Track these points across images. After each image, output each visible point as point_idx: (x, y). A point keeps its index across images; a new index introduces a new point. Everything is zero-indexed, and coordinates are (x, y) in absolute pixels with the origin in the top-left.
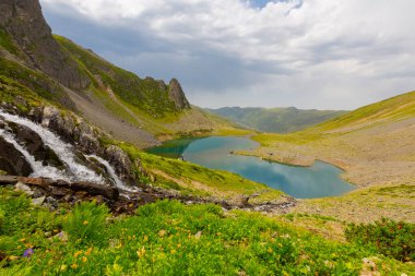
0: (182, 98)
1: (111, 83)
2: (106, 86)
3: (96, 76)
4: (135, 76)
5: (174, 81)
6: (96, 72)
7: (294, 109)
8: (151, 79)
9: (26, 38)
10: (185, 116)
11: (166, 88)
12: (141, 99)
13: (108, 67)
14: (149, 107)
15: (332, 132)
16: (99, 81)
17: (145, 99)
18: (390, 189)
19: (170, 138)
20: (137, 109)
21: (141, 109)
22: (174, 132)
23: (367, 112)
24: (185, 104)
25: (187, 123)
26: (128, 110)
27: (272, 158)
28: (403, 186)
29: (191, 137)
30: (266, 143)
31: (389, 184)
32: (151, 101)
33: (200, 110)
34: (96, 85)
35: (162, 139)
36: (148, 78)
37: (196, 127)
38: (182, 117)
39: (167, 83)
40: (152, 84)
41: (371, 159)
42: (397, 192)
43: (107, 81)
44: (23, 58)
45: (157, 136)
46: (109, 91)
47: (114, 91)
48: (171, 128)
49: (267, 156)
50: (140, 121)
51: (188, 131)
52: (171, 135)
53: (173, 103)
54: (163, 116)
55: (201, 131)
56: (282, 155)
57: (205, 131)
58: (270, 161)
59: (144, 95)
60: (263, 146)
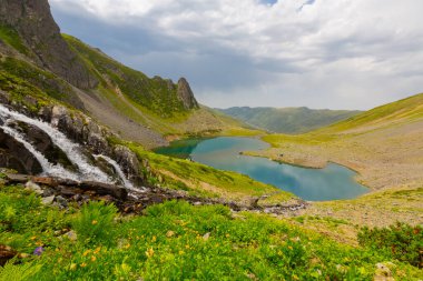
0: (191, 97)
1: (119, 81)
2: (114, 85)
3: (104, 76)
4: (143, 76)
5: (183, 80)
6: (104, 71)
7: (305, 108)
8: (159, 78)
9: (35, 38)
10: (193, 115)
11: (174, 87)
12: (149, 98)
13: (116, 66)
14: (156, 107)
15: (345, 132)
16: (107, 80)
17: (154, 99)
18: (406, 193)
19: (178, 138)
20: (145, 109)
21: (149, 109)
22: (182, 132)
23: (383, 112)
24: (193, 104)
25: (195, 123)
26: (136, 110)
27: (283, 159)
28: (419, 189)
29: (200, 137)
30: (276, 143)
31: (405, 187)
32: (159, 101)
33: (209, 110)
34: (105, 84)
35: (171, 139)
36: (156, 77)
37: (206, 128)
38: (190, 117)
39: (175, 82)
40: (161, 83)
41: (386, 160)
42: (413, 195)
43: (115, 81)
44: (32, 57)
45: (165, 136)
46: (118, 90)
47: (122, 90)
48: (179, 128)
49: (277, 157)
50: (148, 121)
51: (197, 131)
52: (179, 135)
53: (182, 103)
54: (171, 116)
55: (209, 131)
56: (293, 156)
57: (214, 132)
58: (280, 162)
59: (152, 95)
60: (273, 146)
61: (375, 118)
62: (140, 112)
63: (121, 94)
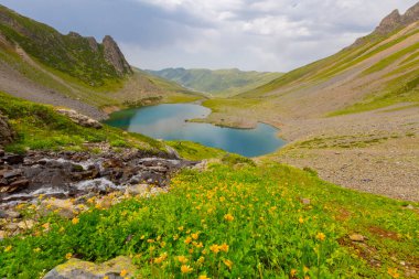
0: (122, 61)
1: (19, 39)
2: (12, 43)
4: (52, 31)
5: (108, 39)
7: (236, 70)
8: (76, 35)
10: (129, 83)
11: (100, 47)
12: (68, 62)
14: (82, 73)
17: (75, 63)
18: (308, 143)
19: (117, 109)
20: (66, 76)
21: (73, 75)
22: (120, 102)
24: (127, 69)
25: (131, 91)
26: (54, 77)
27: (223, 123)
29: (140, 106)
31: (307, 139)
32: (83, 64)
33: (145, 73)
35: (108, 111)
36: (71, 33)
37: (144, 95)
38: (126, 84)
39: (100, 41)
40: (78, 43)
41: (297, 118)
43: (12, 37)
45: (100, 108)
46: (20, 50)
47: (27, 50)
48: (117, 97)
49: (219, 122)
50: (75, 91)
51: (136, 100)
52: (117, 105)
53: (112, 67)
54: (103, 84)
55: (150, 99)
56: (232, 120)
57: (155, 99)
58: (222, 126)
59: (72, 57)
60: (214, 111)
61: (290, 81)
62: (62, 82)
63: (26, 57)
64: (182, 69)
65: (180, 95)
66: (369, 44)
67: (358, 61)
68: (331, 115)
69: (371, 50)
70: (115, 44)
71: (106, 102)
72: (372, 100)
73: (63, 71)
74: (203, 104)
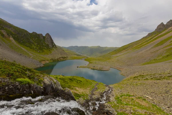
0: (52, 42)
1: (12, 34)
2: (9, 36)
3: (2, 31)
4: (26, 31)
5: (48, 34)
6: (2, 28)
7: (99, 47)
8: (35, 33)
11: (44, 37)
12: (30, 43)
13: (10, 26)
14: (35, 47)
16: (4, 33)
17: (33, 43)
19: (48, 62)
20: (28, 48)
21: (31, 48)
24: (54, 46)
25: (55, 54)
26: (23, 48)
28: (140, 76)
29: (58, 61)
32: (36, 44)
33: (60, 48)
34: (3, 35)
35: (43, 63)
36: (33, 32)
37: (60, 56)
38: (53, 52)
40: (36, 36)
43: (10, 34)
45: (40, 61)
46: (11, 39)
47: (14, 38)
48: (47, 57)
49: (93, 68)
51: (56, 58)
52: (48, 60)
53: (48, 45)
54: (43, 51)
55: (62, 58)
56: (98, 67)
57: (64, 58)
58: (94, 69)
59: (32, 41)
60: (90, 63)
62: (26, 50)
63: (13, 41)
64: (77, 46)
65: (76, 56)
66: (154, 35)
67: (151, 42)
68: (143, 65)
69: (155, 37)
70: (50, 36)
71: (43, 59)
72: (161, 57)
73: (27, 46)
74: (85, 60)
